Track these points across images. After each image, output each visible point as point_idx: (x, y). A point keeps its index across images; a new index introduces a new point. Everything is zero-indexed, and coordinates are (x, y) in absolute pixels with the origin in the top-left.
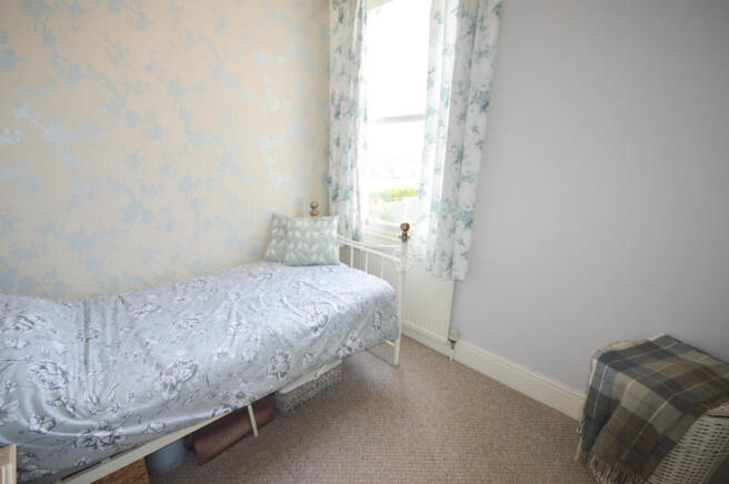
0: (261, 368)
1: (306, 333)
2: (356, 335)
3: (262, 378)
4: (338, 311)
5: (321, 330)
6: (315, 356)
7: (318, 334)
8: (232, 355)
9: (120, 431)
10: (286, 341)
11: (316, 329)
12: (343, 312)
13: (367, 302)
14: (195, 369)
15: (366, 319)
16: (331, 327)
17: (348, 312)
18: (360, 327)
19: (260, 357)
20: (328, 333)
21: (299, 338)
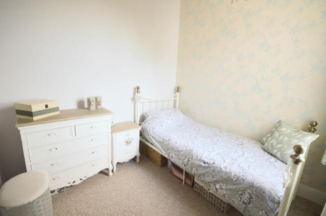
0: (181, 156)
1: (200, 160)
2: (224, 187)
3: (179, 159)
4: (222, 167)
5: (206, 165)
6: (198, 172)
7: (204, 165)
8: (177, 145)
9: (153, 139)
10: (192, 156)
11: (205, 163)
12: (223, 169)
13: (244, 180)
14: (169, 140)
15: (236, 187)
16: (212, 169)
17: (226, 173)
18: (230, 187)
19: (182, 152)
20: (208, 170)
21: (197, 159)
